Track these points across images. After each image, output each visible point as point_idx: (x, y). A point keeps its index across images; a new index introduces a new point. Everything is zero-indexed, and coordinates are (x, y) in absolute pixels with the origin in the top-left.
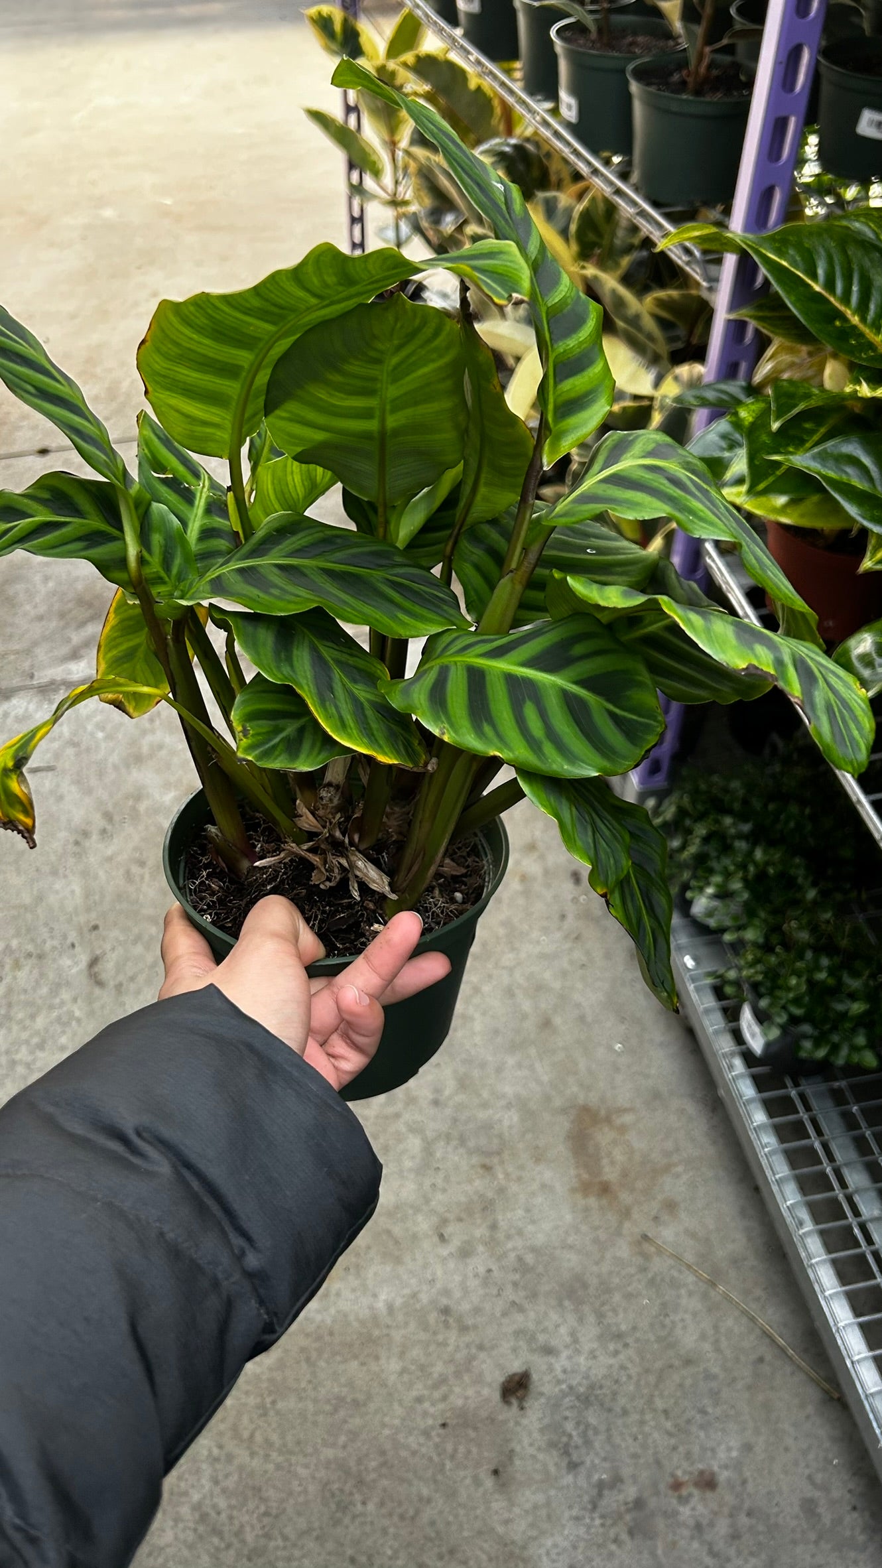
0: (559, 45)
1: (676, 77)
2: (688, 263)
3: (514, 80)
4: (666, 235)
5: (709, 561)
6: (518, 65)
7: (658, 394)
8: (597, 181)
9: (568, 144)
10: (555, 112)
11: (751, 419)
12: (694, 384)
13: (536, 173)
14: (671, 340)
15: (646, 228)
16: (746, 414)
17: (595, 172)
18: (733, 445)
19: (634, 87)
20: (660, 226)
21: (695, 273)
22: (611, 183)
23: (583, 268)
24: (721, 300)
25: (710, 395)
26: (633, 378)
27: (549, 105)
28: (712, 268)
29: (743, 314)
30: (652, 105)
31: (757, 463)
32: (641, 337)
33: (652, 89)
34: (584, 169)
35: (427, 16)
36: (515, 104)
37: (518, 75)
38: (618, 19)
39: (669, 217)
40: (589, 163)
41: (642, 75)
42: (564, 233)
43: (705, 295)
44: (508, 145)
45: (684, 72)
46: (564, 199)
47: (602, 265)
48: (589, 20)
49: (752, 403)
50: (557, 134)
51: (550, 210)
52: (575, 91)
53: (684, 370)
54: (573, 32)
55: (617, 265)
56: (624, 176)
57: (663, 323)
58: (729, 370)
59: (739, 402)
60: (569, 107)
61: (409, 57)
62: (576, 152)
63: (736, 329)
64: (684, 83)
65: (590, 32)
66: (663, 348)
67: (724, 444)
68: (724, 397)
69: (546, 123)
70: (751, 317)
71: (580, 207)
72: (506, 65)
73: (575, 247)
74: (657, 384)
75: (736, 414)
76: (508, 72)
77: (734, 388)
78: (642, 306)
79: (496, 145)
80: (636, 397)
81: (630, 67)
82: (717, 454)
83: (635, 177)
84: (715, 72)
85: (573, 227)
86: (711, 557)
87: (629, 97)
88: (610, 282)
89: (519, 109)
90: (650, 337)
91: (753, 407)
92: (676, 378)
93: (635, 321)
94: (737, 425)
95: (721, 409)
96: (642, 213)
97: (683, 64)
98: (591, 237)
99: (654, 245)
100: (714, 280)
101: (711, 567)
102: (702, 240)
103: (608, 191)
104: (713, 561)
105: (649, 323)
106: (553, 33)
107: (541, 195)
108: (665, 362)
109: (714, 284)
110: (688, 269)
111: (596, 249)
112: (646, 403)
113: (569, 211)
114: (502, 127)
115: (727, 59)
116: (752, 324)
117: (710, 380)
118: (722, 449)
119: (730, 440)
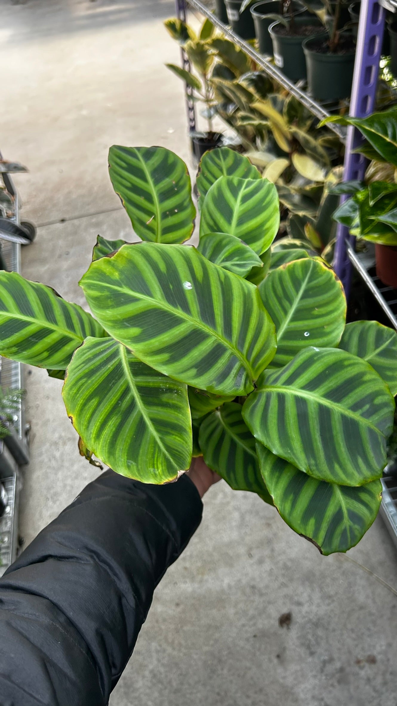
0: (273, 35)
1: (325, 45)
2: (334, 128)
3: (254, 48)
4: (324, 116)
5: (350, 257)
6: (256, 41)
7: (325, 181)
8: (293, 93)
9: (279, 76)
10: (272, 61)
11: (363, 199)
12: (340, 176)
13: (267, 86)
14: (331, 155)
15: (314, 112)
16: (360, 196)
17: (292, 89)
18: (355, 210)
19: (306, 52)
20: (320, 112)
21: (337, 131)
22: (297, 93)
23: (290, 128)
24: (349, 142)
25: (345, 188)
26: (315, 174)
27: (269, 58)
28: (344, 128)
29: (358, 150)
30: (315, 59)
31: (364, 221)
32: (317, 156)
33: (314, 52)
34: (286, 86)
35: (215, 22)
36: (256, 60)
37: (257, 45)
38: (298, 19)
39: (325, 107)
40: (288, 85)
41: (310, 46)
42: (281, 112)
43: (342, 141)
44: (254, 75)
45: (328, 43)
46: (280, 97)
47: (299, 125)
48: (285, 21)
49: (363, 192)
50: (274, 73)
51: (275, 102)
52: (282, 53)
53: (338, 170)
54: (279, 28)
55: (305, 124)
56: (304, 89)
57: (327, 149)
58: (354, 175)
59: (357, 190)
60: (279, 61)
61: (209, 40)
62: (282, 80)
63: (356, 157)
64: (328, 47)
65: (286, 27)
66: (327, 160)
67: (351, 210)
68: (351, 189)
69: (268, 67)
70: (361, 152)
71: (288, 100)
72: (251, 41)
73: (286, 118)
74: (326, 175)
75: (356, 197)
76: (252, 45)
77: (356, 184)
78: (317, 143)
79: (249, 76)
80: (317, 183)
81: (305, 41)
82: (348, 214)
83: (310, 89)
84: (342, 41)
85: (285, 110)
86: (351, 255)
87: (303, 57)
88: (302, 134)
89: (258, 62)
90: (322, 156)
91: (363, 193)
92: (334, 174)
93: (314, 150)
94: (357, 201)
95: (351, 194)
96: (313, 106)
97: (327, 38)
98: (293, 113)
99: (318, 121)
100: (345, 134)
101: (352, 260)
102: (337, 121)
103: (297, 97)
104: (352, 257)
105: (321, 150)
106: (270, 30)
107: (270, 96)
108: (329, 166)
109: (345, 137)
110: (334, 130)
111: (295, 118)
112: (321, 185)
113: (283, 102)
114: (251, 67)
115: (348, 34)
116: (363, 155)
117: (345, 179)
118: (350, 212)
119: (354, 208)
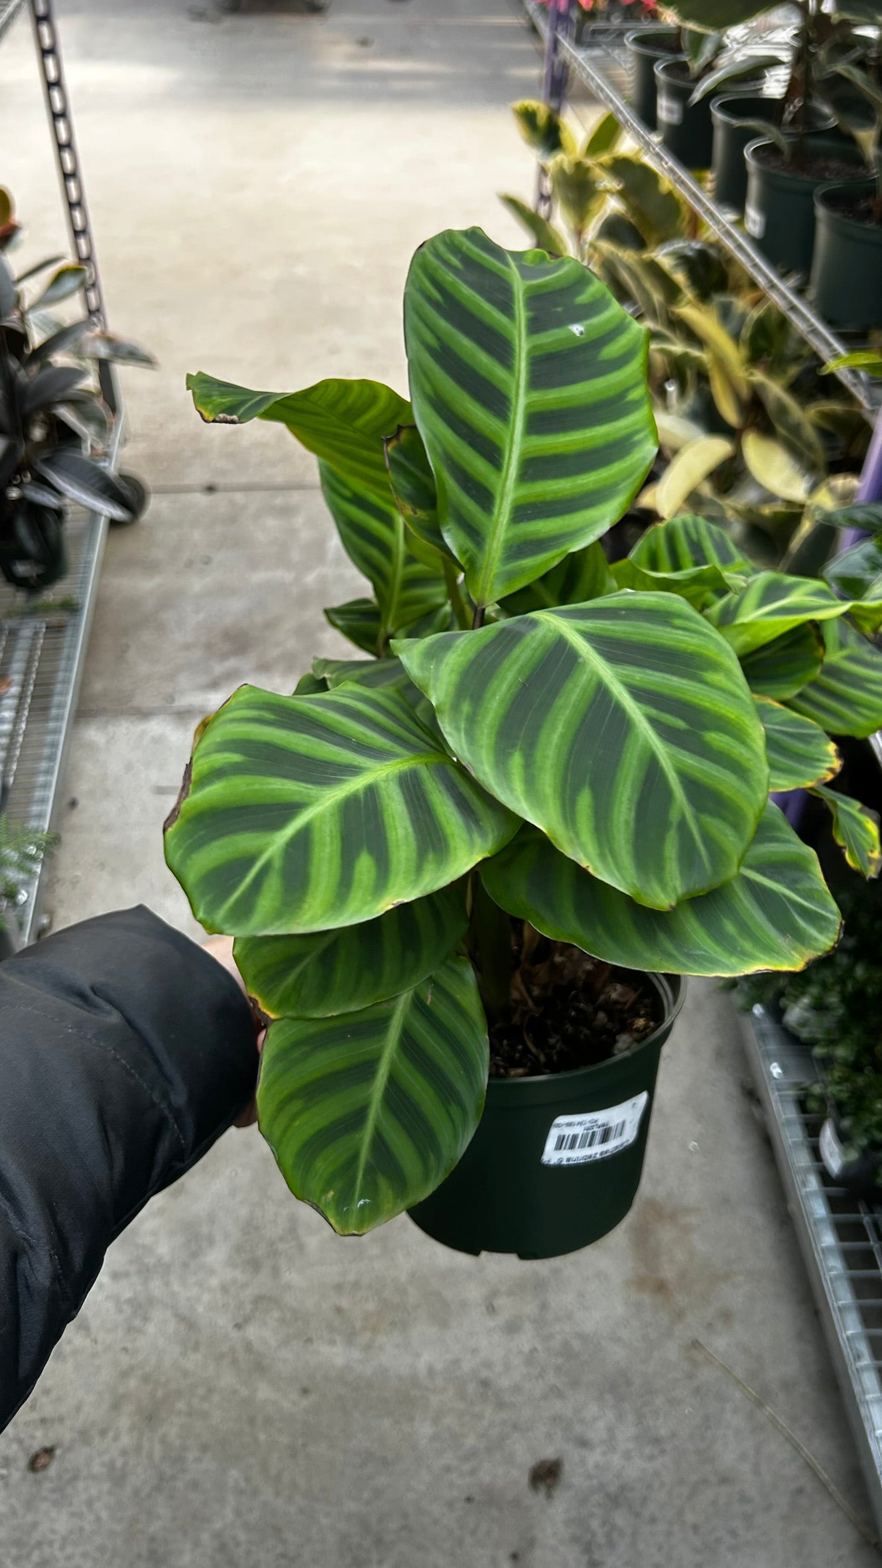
0: (752, 164)
1: (863, 205)
2: (855, 385)
3: (701, 189)
4: (836, 356)
6: (710, 176)
7: (809, 502)
8: (774, 297)
9: (748, 255)
10: (740, 223)
12: (846, 497)
13: (715, 276)
14: (831, 449)
15: (815, 343)
17: (773, 286)
18: (875, 567)
19: (821, 212)
20: (829, 345)
21: (860, 394)
22: (784, 297)
23: (752, 374)
25: (860, 516)
26: (788, 484)
27: (732, 216)
28: (877, 391)
30: (837, 230)
32: (799, 444)
33: (837, 215)
34: (761, 280)
35: (627, 121)
36: (703, 215)
37: (709, 185)
38: (813, 142)
39: (843, 337)
40: (766, 277)
41: (831, 200)
42: (736, 337)
43: (867, 416)
44: (692, 249)
45: (871, 202)
46: (740, 304)
47: (770, 372)
48: (784, 142)
50: (740, 247)
51: (725, 314)
52: (765, 207)
53: (841, 482)
54: (767, 153)
55: (785, 372)
56: (800, 291)
57: (824, 434)
60: (754, 222)
61: (605, 158)
62: (755, 265)
64: (869, 211)
65: (783, 153)
66: (821, 457)
67: (866, 565)
68: (874, 520)
69: (729, 234)
71: (755, 314)
72: (697, 174)
73: (744, 352)
74: (813, 489)
76: (699, 181)
78: (806, 416)
79: (679, 248)
80: (789, 503)
81: (819, 191)
82: (857, 573)
83: (812, 293)
85: (746, 333)
87: (812, 222)
88: (775, 390)
89: (706, 219)
90: (809, 446)
92: (832, 490)
93: (795, 429)
95: (870, 531)
96: (815, 331)
97: (871, 192)
98: (762, 343)
99: (822, 363)
100: (877, 403)
102: (871, 367)
103: (782, 305)
105: (810, 433)
106: (747, 152)
107: (719, 299)
108: (822, 473)
109: (876, 407)
110: (853, 390)
111: (765, 355)
112: (798, 510)
113: (743, 317)
114: (687, 232)
117: (862, 497)
118: (864, 569)
119: (873, 563)
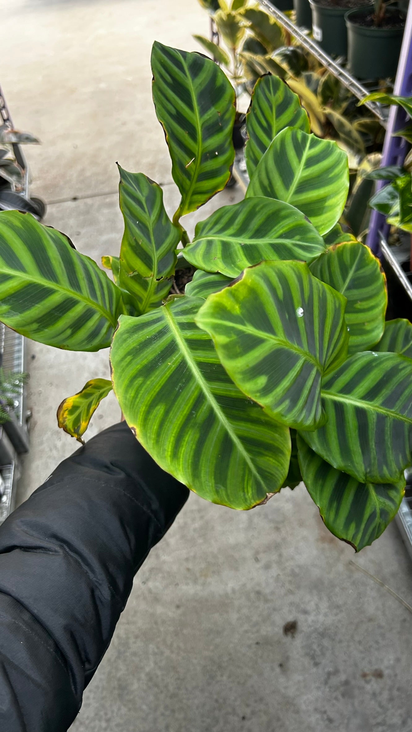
0: (313, 5)
1: (369, 18)
2: (374, 109)
3: (291, 20)
4: (364, 95)
5: (383, 250)
6: (293, 12)
7: (359, 168)
8: (331, 69)
9: (317, 51)
10: (310, 35)
11: (403, 186)
12: (376, 163)
13: (302, 63)
14: (366, 141)
15: (354, 90)
16: (401, 183)
17: (330, 65)
18: (394, 197)
19: (349, 24)
20: (360, 91)
21: (377, 113)
22: (336, 70)
23: (324, 109)
24: (390, 126)
25: (384, 173)
27: (306, 32)
28: (385, 110)
29: (400, 133)
30: (357, 32)
31: (405, 208)
32: (351, 141)
33: (357, 25)
34: (324, 62)
36: (292, 33)
37: (293, 17)
39: (366, 86)
40: (326, 61)
41: (352, 18)
42: (315, 92)
43: (382, 123)
44: (289, 51)
45: (372, 16)
46: (315, 75)
47: (333, 107)
49: (403, 178)
50: (312, 47)
51: (309, 81)
52: (321, 26)
53: (373, 157)
55: (340, 106)
56: (343, 66)
57: (362, 134)
58: (393, 161)
59: (397, 177)
60: (317, 34)
61: (242, 10)
62: (320, 55)
63: (397, 141)
64: (372, 21)
66: (362, 145)
67: (389, 197)
68: (390, 174)
69: (306, 41)
70: (403, 135)
71: (323, 79)
72: (287, 13)
73: (320, 99)
74: (360, 162)
75: (396, 183)
76: (288, 16)
77: (395, 169)
78: (353, 127)
79: (283, 51)
80: (350, 170)
81: (347, 14)
82: (386, 201)
83: (349, 66)
84: (388, 15)
85: (320, 89)
86: (384, 248)
87: (345, 30)
88: (337, 116)
89: (294, 35)
90: (356, 141)
91: (404, 180)
92: (369, 161)
93: (349, 134)
94: (396, 188)
95: (389, 180)
96: (352, 85)
97: (372, 11)
98: (328, 93)
99: (358, 100)
100: (386, 116)
101: (384, 253)
102: (381, 99)
103: (335, 73)
104: (385, 250)
105: (356, 135)
107: (304, 74)
108: (363, 153)
109: (386, 118)
110: (374, 111)
111: (330, 99)
112: (354, 173)
113: (318, 81)
114: (286, 41)
115: (393, 8)
116: (404, 138)
117: (383, 164)
118: (389, 199)
119: (392, 195)
